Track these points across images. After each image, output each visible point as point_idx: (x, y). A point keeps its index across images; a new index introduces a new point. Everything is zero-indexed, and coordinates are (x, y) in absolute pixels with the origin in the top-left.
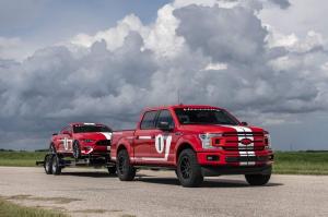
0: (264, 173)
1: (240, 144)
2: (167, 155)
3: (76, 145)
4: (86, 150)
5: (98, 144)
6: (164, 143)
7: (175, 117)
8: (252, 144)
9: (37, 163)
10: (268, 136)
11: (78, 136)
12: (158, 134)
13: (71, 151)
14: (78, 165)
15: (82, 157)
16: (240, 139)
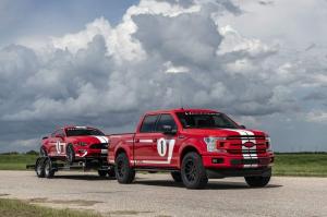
0: (264, 175)
1: (243, 147)
2: (170, 158)
3: (70, 148)
4: (81, 153)
5: (92, 147)
6: (166, 147)
7: (177, 121)
8: (255, 147)
9: (28, 167)
10: (269, 139)
11: (71, 139)
12: (160, 137)
13: (64, 154)
14: (72, 169)
15: (76, 160)
16: (244, 142)
